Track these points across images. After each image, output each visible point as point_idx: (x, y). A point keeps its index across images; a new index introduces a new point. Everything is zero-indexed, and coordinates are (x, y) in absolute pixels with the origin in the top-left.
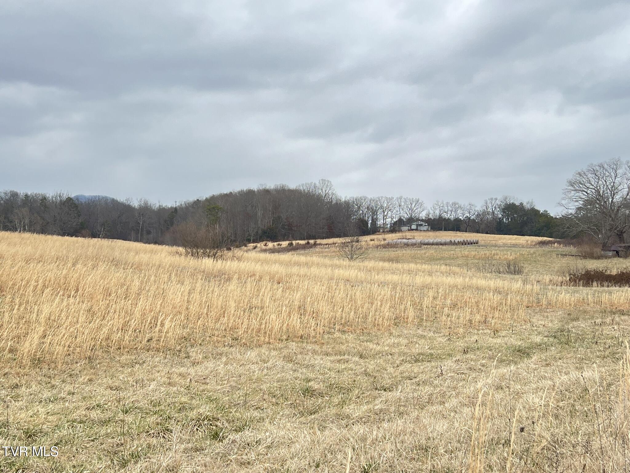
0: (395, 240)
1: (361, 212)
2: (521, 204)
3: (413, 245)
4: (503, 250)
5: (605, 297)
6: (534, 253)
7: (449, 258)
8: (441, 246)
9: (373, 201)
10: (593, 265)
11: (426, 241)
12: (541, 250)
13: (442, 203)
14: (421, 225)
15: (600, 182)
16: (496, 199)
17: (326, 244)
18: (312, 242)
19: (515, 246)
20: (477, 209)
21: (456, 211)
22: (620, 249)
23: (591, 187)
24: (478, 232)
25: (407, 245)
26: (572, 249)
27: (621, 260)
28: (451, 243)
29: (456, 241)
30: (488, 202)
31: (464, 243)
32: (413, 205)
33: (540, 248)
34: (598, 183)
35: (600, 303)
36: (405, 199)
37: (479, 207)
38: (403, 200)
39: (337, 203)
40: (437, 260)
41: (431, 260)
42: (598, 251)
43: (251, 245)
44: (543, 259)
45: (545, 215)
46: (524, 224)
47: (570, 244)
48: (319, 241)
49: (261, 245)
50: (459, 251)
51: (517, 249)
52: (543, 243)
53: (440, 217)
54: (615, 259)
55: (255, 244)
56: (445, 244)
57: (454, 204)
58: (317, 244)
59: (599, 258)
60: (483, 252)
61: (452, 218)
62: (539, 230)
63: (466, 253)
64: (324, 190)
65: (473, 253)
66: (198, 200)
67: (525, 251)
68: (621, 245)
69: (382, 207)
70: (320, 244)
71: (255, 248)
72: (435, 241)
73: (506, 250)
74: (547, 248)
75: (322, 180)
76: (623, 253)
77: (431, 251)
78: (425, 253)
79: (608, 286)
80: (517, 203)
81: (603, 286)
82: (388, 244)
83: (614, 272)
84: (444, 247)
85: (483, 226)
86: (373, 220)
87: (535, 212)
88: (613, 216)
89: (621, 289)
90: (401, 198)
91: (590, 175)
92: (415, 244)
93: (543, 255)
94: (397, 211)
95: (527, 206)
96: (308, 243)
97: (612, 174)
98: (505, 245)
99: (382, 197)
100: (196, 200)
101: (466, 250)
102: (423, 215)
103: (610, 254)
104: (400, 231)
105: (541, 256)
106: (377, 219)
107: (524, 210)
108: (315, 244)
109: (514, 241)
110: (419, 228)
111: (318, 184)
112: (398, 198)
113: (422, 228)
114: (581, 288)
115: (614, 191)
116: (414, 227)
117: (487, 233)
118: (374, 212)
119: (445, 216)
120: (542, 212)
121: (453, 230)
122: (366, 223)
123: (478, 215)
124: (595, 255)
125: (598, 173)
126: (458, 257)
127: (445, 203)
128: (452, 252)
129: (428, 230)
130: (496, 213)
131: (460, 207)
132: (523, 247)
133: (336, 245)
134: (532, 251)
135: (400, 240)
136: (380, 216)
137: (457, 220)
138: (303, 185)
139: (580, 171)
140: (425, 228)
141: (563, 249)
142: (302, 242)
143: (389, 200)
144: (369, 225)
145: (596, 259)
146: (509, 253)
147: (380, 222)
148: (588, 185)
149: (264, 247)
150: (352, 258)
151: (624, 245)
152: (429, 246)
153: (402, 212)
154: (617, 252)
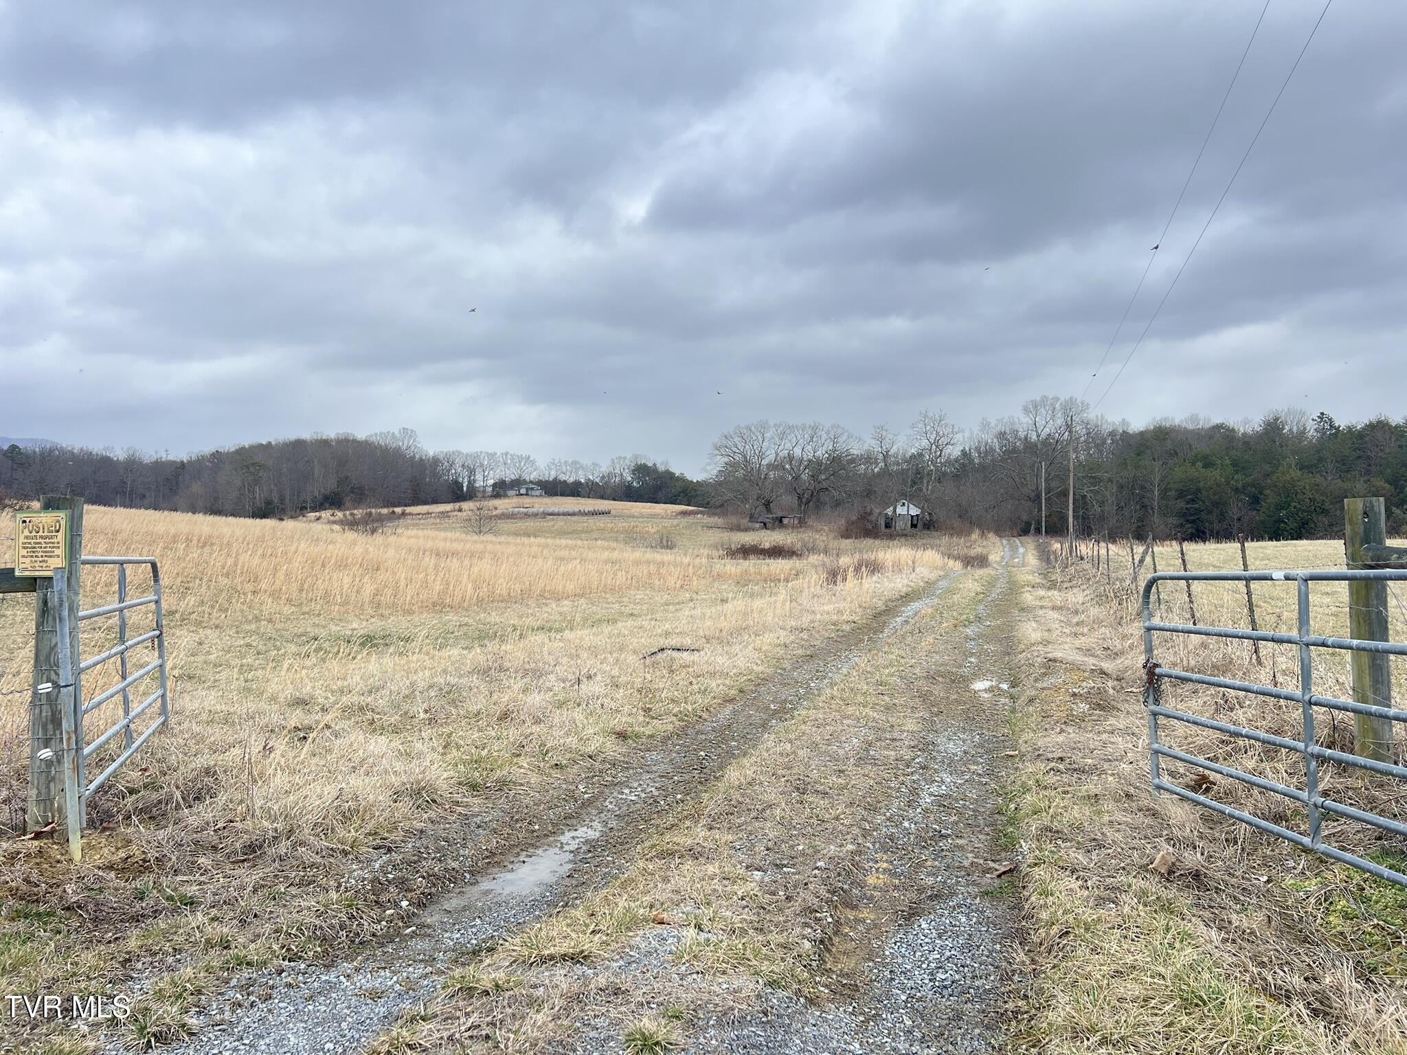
0: (512, 510)
1: (453, 471)
2: (655, 465)
3: (536, 515)
4: (642, 522)
5: (764, 569)
6: (678, 525)
7: (583, 531)
8: (569, 517)
9: (471, 456)
10: (748, 538)
11: (550, 510)
12: (685, 521)
13: (560, 462)
14: (532, 489)
15: (747, 447)
16: (625, 458)
17: (419, 514)
18: (398, 510)
19: (654, 516)
20: (602, 469)
21: (576, 472)
22: (767, 520)
23: (737, 451)
24: (602, 497)
25: (527, 515)
26: (718, 520)
27: (768, 532)
28: (581, 513)
29: (586, 511)
30: (616, 461)
31: (594, 513)
32: (522, 464)
33: (682, 520)
34: (745, 447)
35: (760, 573)
36: (511, 455)
37: (605, 468)
38: (509, 457)
39: (421, 459)
40: (569, 533)
41: (562, 533)
42: (745, 522)
43: (312, 515)
44: (688, 532)
45: (681, 479)
46: (658, 488)
47: (714, 514)
48: (408, 510)
49: (325, 514)
50: (592, 522)
51: (658, 521)
52: (684, 513)
53: (555, 479)
54: (763, 531)
55: (317, 514)
56: (573, 514)
57: (575, 463)
58: (407, 514)
59: (746, 530)
60: (622, 524)
61: (571, 480)
62: (675, 496)
63: (602, 525)
64: (406, 442)
65: (610, 526)
66: (217, 451)
67: (668, 523)
68: (767, 516)
69: (482, 465)
70: (410, 514)
71: (318, 519)
72: (561, 510)
73: (646, 522)
74: (690, 519)
75: (403, 428)
76: (771, 525)
77: (560, 523)
78: (553, 526)
79: (764, 559)
80: (650, 464)
81: (759, 559)
82: (503, 514)
83: (767, 545)
84: (574, 518)
85: (609, 491)
86: (469, 482)
87: (670, 475)
88: (760, 484)
89: (776, 561)
90: (507, 454)
91: (736, 439)
92: (538, 514)
93: (689, 527)
94: (501, 471)
95: (661, 468)
96: (393, 512)
97: (760, 437)
98: (642, 516)
99: (481, 452)
100: (214, 451)
101: (601, 522)
102: (534, 476)
103: (758, 525)
104: (506, 496)
105: (686, 528)
106: (474, 481)
107: (658, 472)
108: (404, 514)
109: (649, 510)
110: (530, 493)
111: (397, 433)
112: (502, 454)
113: (534, 493)
114: (741, 561)
115: (761, 456)
116: (523, 491)
117: (614, 500)
118: (472, 472)
119: (562, 477)
120: (677, 475)
121: (573, 495)
122: (460, 486)
123: (603, 477)
124: (742, 527)
125: (745, 437)
126: (592, 530)
127: (562, 461)
128: (585, 524)
129: (541, 495)
130: (624, 475)
131: (582, 467)
132: (662, 518)
133: (433, 515)
134: (675, 522)
135: (516, 509)
136: (479, 477)
137: (577, 484)
138: (376, 434)
139: (726, 433)
140: (538, 493)
141: (707, 520)
142: (385, 511)
143: (492, 456)
144: (465, 489)
145: (743, 531)
146: (649, 525)
147: (479, 484)
148: (735, 449)
149: (332, 518)
150: (480, 532)
151: (771, 516)
152: (555, 517)
153: (508, 472)
154: (765, 524)
